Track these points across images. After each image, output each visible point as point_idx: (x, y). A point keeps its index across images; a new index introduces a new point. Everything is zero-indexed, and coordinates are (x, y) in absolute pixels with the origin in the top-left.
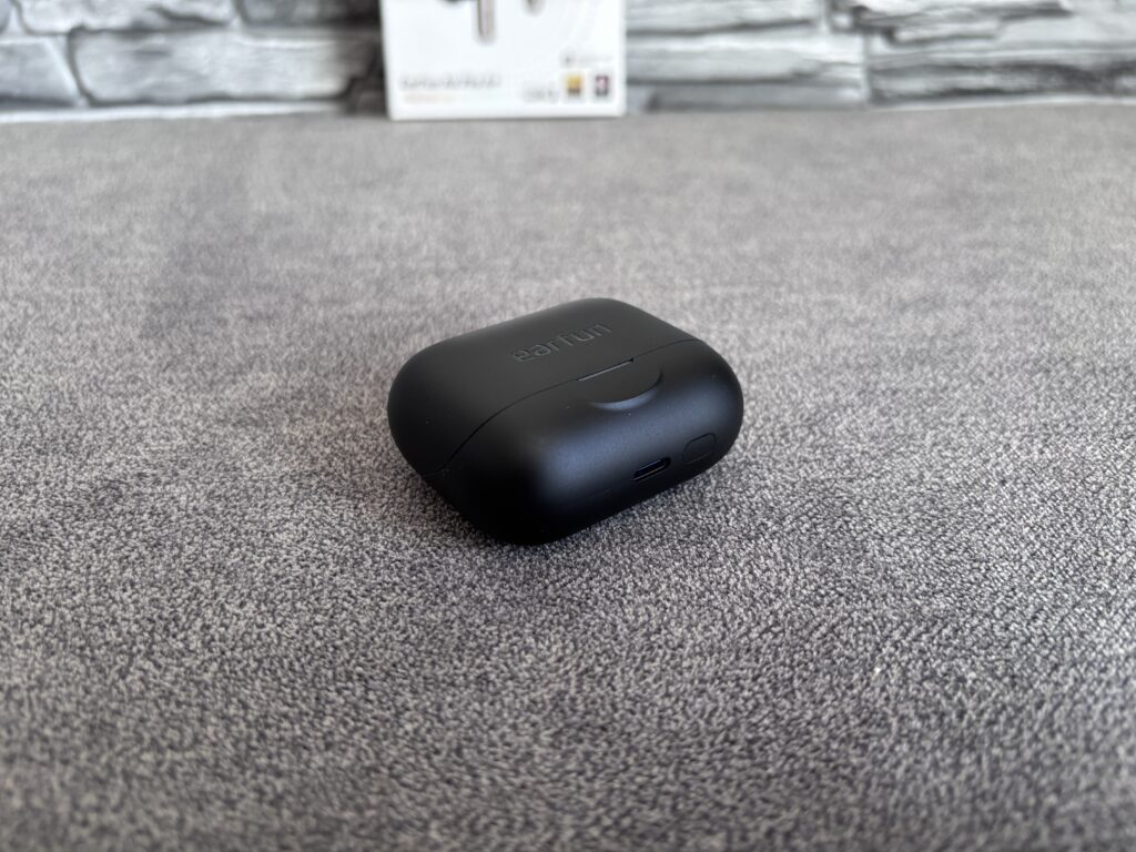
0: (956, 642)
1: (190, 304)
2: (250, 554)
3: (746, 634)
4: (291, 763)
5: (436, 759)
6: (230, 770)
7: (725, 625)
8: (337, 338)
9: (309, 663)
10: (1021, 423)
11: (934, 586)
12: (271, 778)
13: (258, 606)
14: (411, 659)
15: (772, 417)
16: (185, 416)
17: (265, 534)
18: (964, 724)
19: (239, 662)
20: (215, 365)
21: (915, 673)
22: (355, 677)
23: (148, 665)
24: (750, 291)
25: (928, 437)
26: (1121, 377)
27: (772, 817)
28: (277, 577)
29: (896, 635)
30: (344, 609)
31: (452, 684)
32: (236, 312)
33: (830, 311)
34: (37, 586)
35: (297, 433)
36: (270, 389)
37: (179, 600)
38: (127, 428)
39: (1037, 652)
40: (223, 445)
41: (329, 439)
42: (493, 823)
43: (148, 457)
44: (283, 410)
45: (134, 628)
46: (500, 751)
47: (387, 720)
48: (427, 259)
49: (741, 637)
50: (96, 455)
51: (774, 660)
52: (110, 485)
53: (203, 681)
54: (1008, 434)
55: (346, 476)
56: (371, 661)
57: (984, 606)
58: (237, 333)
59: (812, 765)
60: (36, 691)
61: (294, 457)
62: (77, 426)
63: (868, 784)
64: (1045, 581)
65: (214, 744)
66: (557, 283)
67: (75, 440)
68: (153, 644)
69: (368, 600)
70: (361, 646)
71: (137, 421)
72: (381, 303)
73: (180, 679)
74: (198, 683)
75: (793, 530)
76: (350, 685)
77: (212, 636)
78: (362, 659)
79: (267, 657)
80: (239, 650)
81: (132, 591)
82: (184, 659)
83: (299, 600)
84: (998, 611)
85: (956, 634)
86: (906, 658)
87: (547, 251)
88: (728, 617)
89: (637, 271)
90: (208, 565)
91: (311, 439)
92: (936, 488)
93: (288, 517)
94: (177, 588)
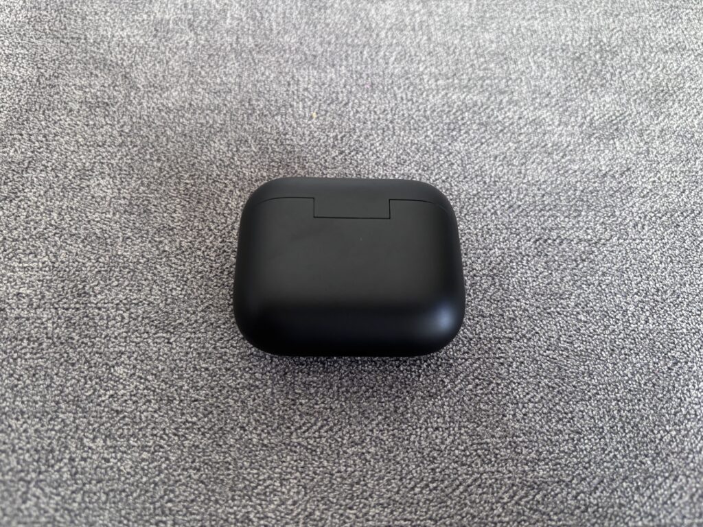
0: (541, 507)
2: (98, 387)
3: (413, 489)
7: (401, 480)
10: (643, 286)
11: (541, 453)
13: (105, 441)
14: (203, 497)
17: (109, 367)
20: (65, 166)
22: (167, 512)
23: (38, 492)
24: (480, 99)
28: (117, 412)
29: (506, 497)
30: (162, 447)
36: (108, 199)
38: (5, 239)
39: (588, 520)
45: (27, 457)
49: (408, 492)
53: (72, 511)
55: (161, 305)
56: (177, 497)
57: (568, 475)
64: (611, 455)
66: (331, 74)
68: (40, 473)
69: (176, 438)
70: (171, 482)
71: (11, 232)
72: (192, 91)
73: (59, 507)
74: (70, 511)
75: (461, 389)
76: (164, 519)
77: (77, 468)
78: (172, 495)
79: (112, 490)
80: (94, 482)
81: (22, 420)
82: (60, 489)
83: (131, 436)
84: (575, 481)
85: (543, 500)
86: (507, 519)
87: (328, 25)
88: (404, 472)
89: (396, 60)
90: (71, 397)
91: (138, 262)
92: (565, 353)
93: (123, 349)
94: (51, 419)
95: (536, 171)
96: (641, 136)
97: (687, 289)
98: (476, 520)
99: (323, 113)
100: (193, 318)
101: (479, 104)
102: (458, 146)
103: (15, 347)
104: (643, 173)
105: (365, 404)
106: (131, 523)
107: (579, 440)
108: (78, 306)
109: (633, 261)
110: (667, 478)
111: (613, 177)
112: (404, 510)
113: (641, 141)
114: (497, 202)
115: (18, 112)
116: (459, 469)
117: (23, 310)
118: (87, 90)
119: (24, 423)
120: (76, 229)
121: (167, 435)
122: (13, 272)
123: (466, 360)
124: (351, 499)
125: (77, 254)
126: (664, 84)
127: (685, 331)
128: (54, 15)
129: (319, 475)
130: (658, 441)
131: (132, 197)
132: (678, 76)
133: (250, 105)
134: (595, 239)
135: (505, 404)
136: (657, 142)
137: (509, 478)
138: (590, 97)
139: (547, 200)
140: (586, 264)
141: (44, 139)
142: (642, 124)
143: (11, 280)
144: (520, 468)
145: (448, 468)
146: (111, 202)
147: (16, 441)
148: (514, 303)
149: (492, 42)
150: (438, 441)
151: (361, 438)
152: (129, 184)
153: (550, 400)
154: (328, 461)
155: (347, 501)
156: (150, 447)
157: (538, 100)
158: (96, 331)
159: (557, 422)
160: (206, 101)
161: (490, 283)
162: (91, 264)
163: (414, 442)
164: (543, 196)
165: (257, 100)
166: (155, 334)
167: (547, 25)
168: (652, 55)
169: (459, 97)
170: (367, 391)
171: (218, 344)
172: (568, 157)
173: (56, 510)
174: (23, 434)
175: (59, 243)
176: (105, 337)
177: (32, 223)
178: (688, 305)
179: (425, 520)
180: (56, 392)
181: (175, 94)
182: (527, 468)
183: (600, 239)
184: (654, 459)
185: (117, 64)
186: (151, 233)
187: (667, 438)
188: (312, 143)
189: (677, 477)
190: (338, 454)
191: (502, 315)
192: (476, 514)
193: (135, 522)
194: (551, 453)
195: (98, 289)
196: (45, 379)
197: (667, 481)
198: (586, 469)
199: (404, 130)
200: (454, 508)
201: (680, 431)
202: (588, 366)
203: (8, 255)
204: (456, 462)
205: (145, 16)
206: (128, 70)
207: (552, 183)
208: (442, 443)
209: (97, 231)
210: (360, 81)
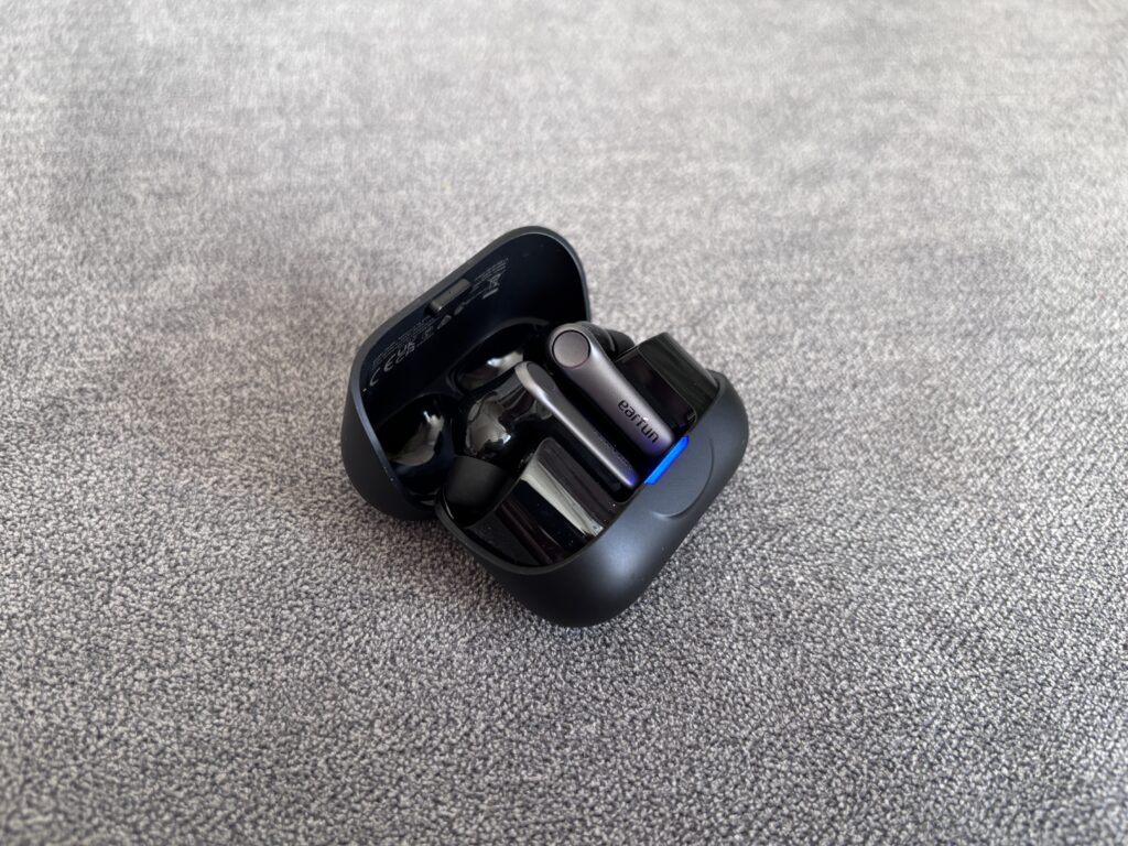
0: (791, 549)
1: (93, 176)
2: (197, 475)
4: (259, 675)
5: (374, 667)
6: (210, 684)
8: (250, 221)
9: (263, 583)
10: (879, 320)
11: (781, 495)
12: (245, 689)
13: (212, 528)
14: (349, 577)
15: (661, 315)
16: (113, 320)
17: (209, 454)
18: (788, 622)
19: (204, 584)
20: (132, 257)
21: (755, 580)
22: (303, 595)
23: (125, 590)
25: (796, 338)
26: (974, 268)
27: (634, 707)
28: (225, 498)
29: (745, 544)
30: (287, 529)
31: (384, 599)
32: (143, 186)
33: (724, 184)
34: (10, 514)
35: (224, 338)
36: (192, 286)
37: (142, 526)
38: (58, 335)
39: (854, 556)
40: (155, 354)
41: (255, 345)
42: (424, 721)
43: (85, 369)
44: (208, 311)
45: (107, 555)
46: (426, 657)
47: (333, 635)
48: (330, 114)
50: (35, 368)
52: (55, 403)
53: (175, 604)
54: (866, 333)
55: (273, 386)
56: (315, 579)
57: (819, 513)
58: (148, 216)
59: (668, 663)
60: (33, 619)
61: (224, 367)
62: (9, 334)
63: (709, 677)
64: (871, 488)
65: (194, 661)
66: (463, 145)
67: (10, 351)
68: (126, 569)
69: (307, 519)
70: (305, 565)
71: (66, 327)
72: (289, 174)
73: (155, 603)
74: (172, 606)
76: (300, 603)
77: (177, 560)
78: (307, 578)
79: (227, 579)
80: (202, 573)
81: (97, 518)
82: (156, 584)
83: (247, 521)
84: (829, 518)
85: (793, 541)
86: (750, 565)
87: (452, 102)
89: (542, 129)
90: (162, 488)
91: (238, 345)
92: (796, 393)
93: (226, 433)
94: (138, 512)
95: (730, 219)
100: (316, 395)
102: (631, 203)
103: (81, 443)
107: (828, 477)
110: (944, 505)
117: (89, 404)
119: (100, 519)
121: (294, 516)
122: (72, 367)
130: (925, 469)
131: (223, 282)
133: (365, 182)
137: (745, 524)
144: (757, 512)
156: (273, 530)
158: (188, 418)
160: (309, 183)
165: (374, 178)
166: (267, 415)
173: (152, 607)
174: (100, 532)
175: (131, 335)
176: (202, 423)
177: (94, 317)
180: (142, 484)
184: (924, 487)
185: (191, 155)
187: (937, 466)
189: (957, 503)
192: (708, 564)
194: (794, 493)
195: (187, 376)
197: (945, 508)
198: (842, 504)
209: (181, 319)
210: (501, 151)
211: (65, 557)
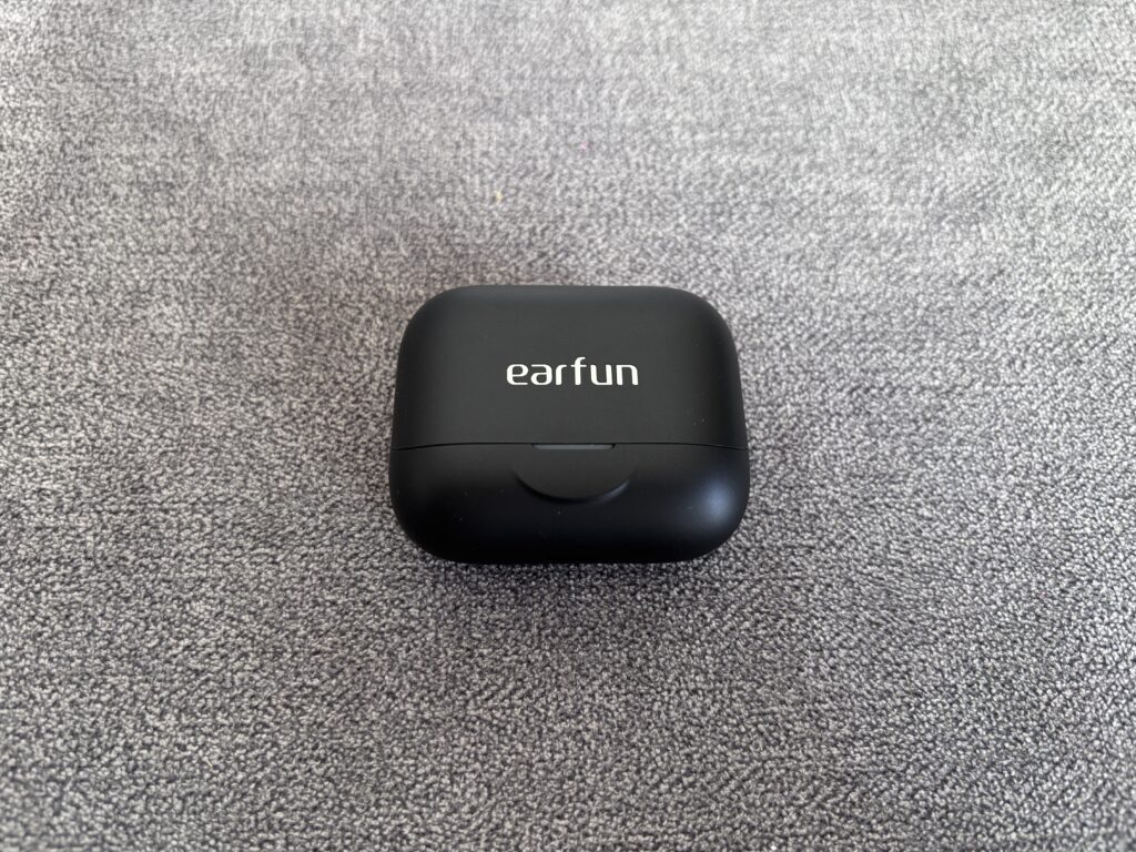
0: (858, 812)
2: (166, 634)
3: (657, 786)
7: (638, 772)
8: (251, 237)
9: (232, 804)
10: (1022, 460)
11: (858, 727)
13: (178, 718)
14: (330, 803)
16: (80, 385)
17: (183, 603)
19: (164, 800)
20: (108, 286)
22: (277, 826)
23: (78, 798)
25: (911, 480)
28: (196, 672)
29: (803, 798)
30: (266, 726)
35: (209, 425)
36: (176, 337)
38: (16, 404)
39: (932, 831)
45: (59, 744)
49: (650, 792)
51: (678, 823)
53: (130, 826)
54: (1000, 480)
55: (262, 504)
56: (292, 802)
57: (900, 761)
64: (969, 728)
68: (80, 768)
69: (288, 711)
70: (282, 780)
71: (26, 392)
72: (305, 160)
73: (110, 821)
74: (126, 827)
75: (732, 629)
76: (272, 837)
77: (136, 760)
78: (283, 800)
79: (191, 794)
80: (163, 781)
81: (51, 688)
82: (111, 793)
83: (219, 709)
84: (911, 771)
85: (861, 800)
86: (804, 831)
87: (519, 48)
88: (643, 760)
89: (628, 102)
90: (124, 651)
91: (225, 437)
92: (897, 569)
93: (204, 574)
94: (95, 685)
95: (854, 278)
96: (1022, 216)
97: (1093, 463)
98: (756, 832)
99: (513, 191)
100: (312, 523)
101: (762, 171)
102: (729, 240)
103: (37, 574)
104: (1024, 278)
105: (581, 654)
106: (220, 844)
107: (918, 706)
108: (132, 507)
109: (1007, 420)
110: (1057, 764)
111: (977, 284)
112: (643, 818)
113: (1022, 225)
114: (790, 329)
115: (31, 202)
116: (729, 754)
117: (47, 515)
118: (140, 164)
119: (53, 691)
120: (127, 386)
121: (274, 707)
122: (31, 455)
123: (741, 582)
124: (561, 803)
125: (129, 426)
126: (1060, 130)
127: (1088, 530)
128: (85, 42)
129: (510, 766)
130: (1043, 707)
131: (213, 334)
132: (1083, 117)
133: (397, 181)
134: (947, 387)
135: (801, 651)
136: (1048, 227)
137: (808, 767)
138: (941, 156)
139: (870, 324)
140: (931, 426)
141: (74, 244)
142: (1023, 197)
143: (28, 468)
144: (824, 751)
145: (712, 752)
146: (180, 342)
147: (42, 720)
148: (817, 490)
149: (782, 69)
150: (695, 710)
151: (575, 707)
152: (208, 313)
153: (873, 644)
154: (524, 745)
155: (554, 805)
156: (249, 726)
157: (856, 163)
158: (161, 546)
159: (884, 678)
160: (327, 177)
161: (778, 460)
162: (151, 441)
163: (659, 713)
164: (864, 317)
165: (408, 174)
166: (253, 549)
167: (871, 39)
168: (1042, 84)
169: (729, 161)
170: (585, 633)
171: (351, 564)
172: (904, 255)
173: (106, 826)
174: (53, 709)
175: (101, 409)
176: (176, 556)
177: (59, 378)
178: (1094, 489)
179: (676, 833)
180: (102, 643)
181: (278, 166)
182: (835, 751)
183: (955, 386)
184: (1037, 734)
185: (186, 121)
186: (244, 389)
187: (1058, 702)
188: (496, 240)
189: (1073, 762)
190: (540, 733)
191: (797, 510)
192: (755, 824)
193: (227, 842)
194: (873, 727)
195: (162, 480)
196: (84, 623)
197: (1058, 769)
198: (929, 750)
199: (642, 216)
200: (722, 815)
201: (1078, 689)
202: (934, 589)
203: (22, 429)
204: (725, 744)
205: (229, 42)
206: (203, 130)
207: (878, 297)
208: (703, 714)
209: (161, 389)
210: (571, 139)
211: (14, 742)
